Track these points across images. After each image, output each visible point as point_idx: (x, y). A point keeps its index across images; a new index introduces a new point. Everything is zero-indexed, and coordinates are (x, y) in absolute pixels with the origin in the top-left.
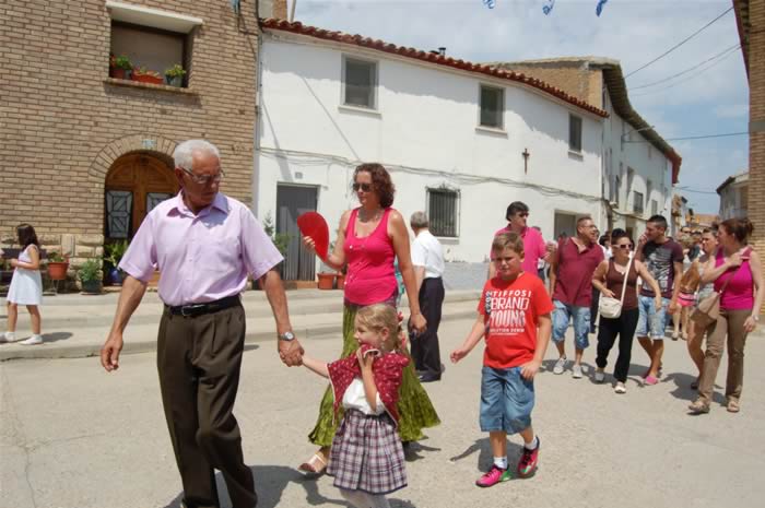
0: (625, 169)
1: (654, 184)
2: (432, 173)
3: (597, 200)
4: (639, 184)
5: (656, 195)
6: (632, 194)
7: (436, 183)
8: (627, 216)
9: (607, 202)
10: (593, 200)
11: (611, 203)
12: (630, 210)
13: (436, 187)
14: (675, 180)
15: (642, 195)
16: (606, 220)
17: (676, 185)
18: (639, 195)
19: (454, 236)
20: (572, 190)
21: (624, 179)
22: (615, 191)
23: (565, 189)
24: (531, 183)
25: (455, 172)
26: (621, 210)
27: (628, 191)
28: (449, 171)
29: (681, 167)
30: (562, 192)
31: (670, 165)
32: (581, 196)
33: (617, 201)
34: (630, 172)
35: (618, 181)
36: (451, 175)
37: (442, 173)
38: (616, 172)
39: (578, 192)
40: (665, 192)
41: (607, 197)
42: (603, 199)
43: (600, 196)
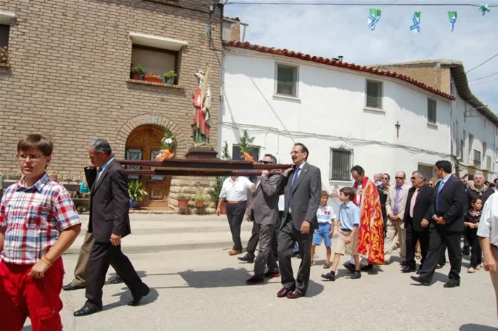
0: (467, 135)
1: (488, 145)
2: (335, 138)
4: (477, 145)
5: (489, 152)
6: (472, 152)
7: (337, 145)
8: (469, 167)
9: (454, 157)
10: (447, 156)
11: (458, 158)
12: (471, 163)
13: (338, 147)
15: (479, 152)
16: (455, 170)
18: (477, 153)
19: (349, 181)
20: (431, 149)
21: (467, 142)
22: (460, 150)
23: (426, 149)
24: (402, 145)
25: (350, 138)
26: (465, 163)
27: (470, 150)
28: (346, 137)
30: (423, 151)
32: (437, 153)
33: (462, 157)
34: (471, 137)
35: (463, 143)
36: (347, 139)
37: (341, 138)
38: (461, 137)
39: (435, 151)
40: (495, 150)
41: (455, 154)
42: (452, 155)
43: (450, 154)
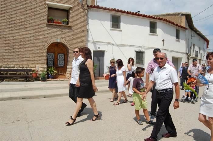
0: (193, 44)
1: (201, 49)
2: (137, 47)
3: (184, 53)
4: (197, 49)
5: (202, 52)
6: (195, 51)
7: (138, 49)
8: (193, 58)
9: (187, 54)
10: (183, 53)
11: (189, 54)
12: (194, 56)
13: (138, 50)
14: (207, 47)
15: (198, 52)
16: (187, 59)
17: (208, 49)
18: (197, 52)
19: (143, 64)
20: (177, 51)
21: (192, 47)
22: (190, 51)
24: (165, 49)
26: (192, 56)
27: (194, 51)
28: (141, 46)
29: (209, 43)
30: (174, 51)
31: (206, 43)
32: (180, 52)
33: (190, 54)
34: (194, 45)
35: (191, 48)
36: (142, 47)
37: (139, 47)
38: (190, 45)
39: (179, 51)
40: (204, 51)
41: (187, 52)
42: (186, 53)
43: (185, 52)
